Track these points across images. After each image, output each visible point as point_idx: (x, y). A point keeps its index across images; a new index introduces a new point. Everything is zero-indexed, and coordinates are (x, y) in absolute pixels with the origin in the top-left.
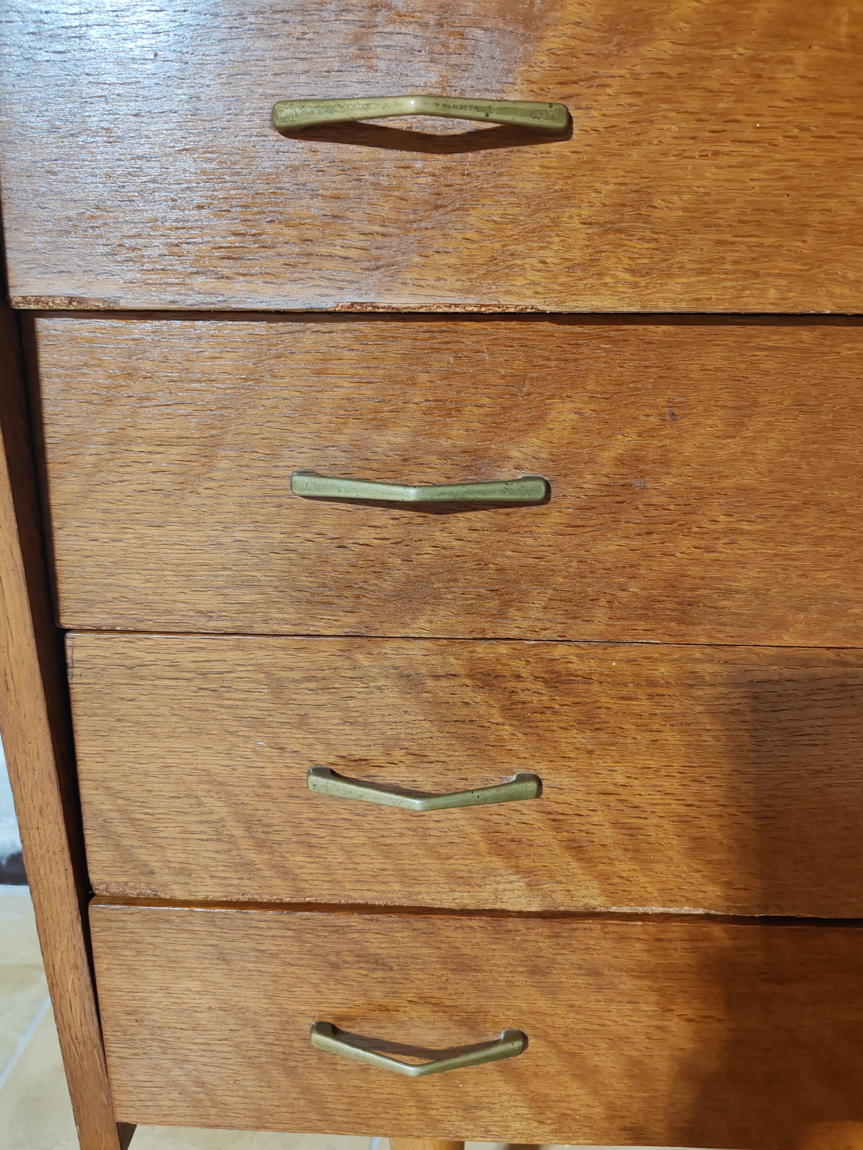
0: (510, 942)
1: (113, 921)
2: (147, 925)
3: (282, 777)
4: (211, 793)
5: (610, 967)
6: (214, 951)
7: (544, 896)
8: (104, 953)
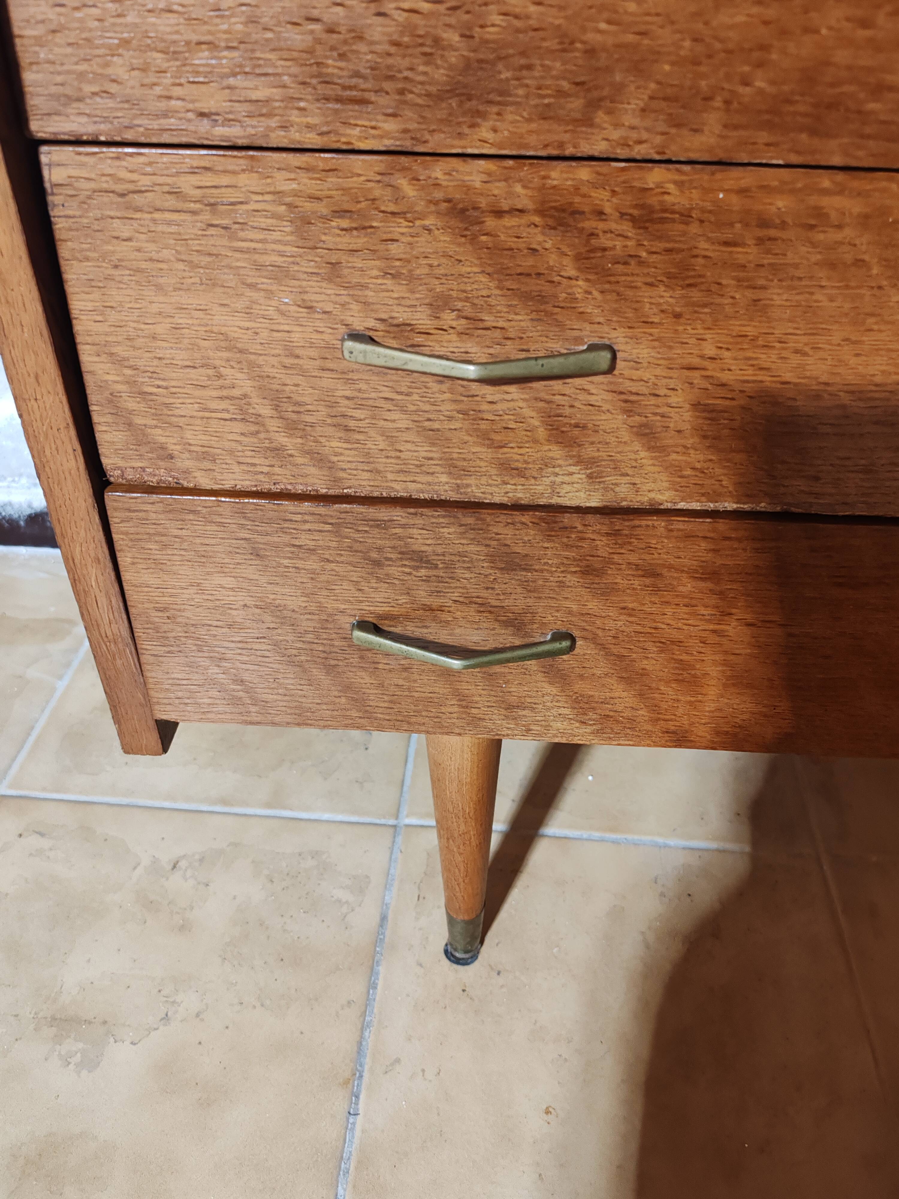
0: (565, 540)
1: (134, 511)
2: (171, 516)
3: (312, 345)
4: (232, 363)
5: (670, 567)
6: (245, 546)
7: (606, 489)
8: (127, 545)
